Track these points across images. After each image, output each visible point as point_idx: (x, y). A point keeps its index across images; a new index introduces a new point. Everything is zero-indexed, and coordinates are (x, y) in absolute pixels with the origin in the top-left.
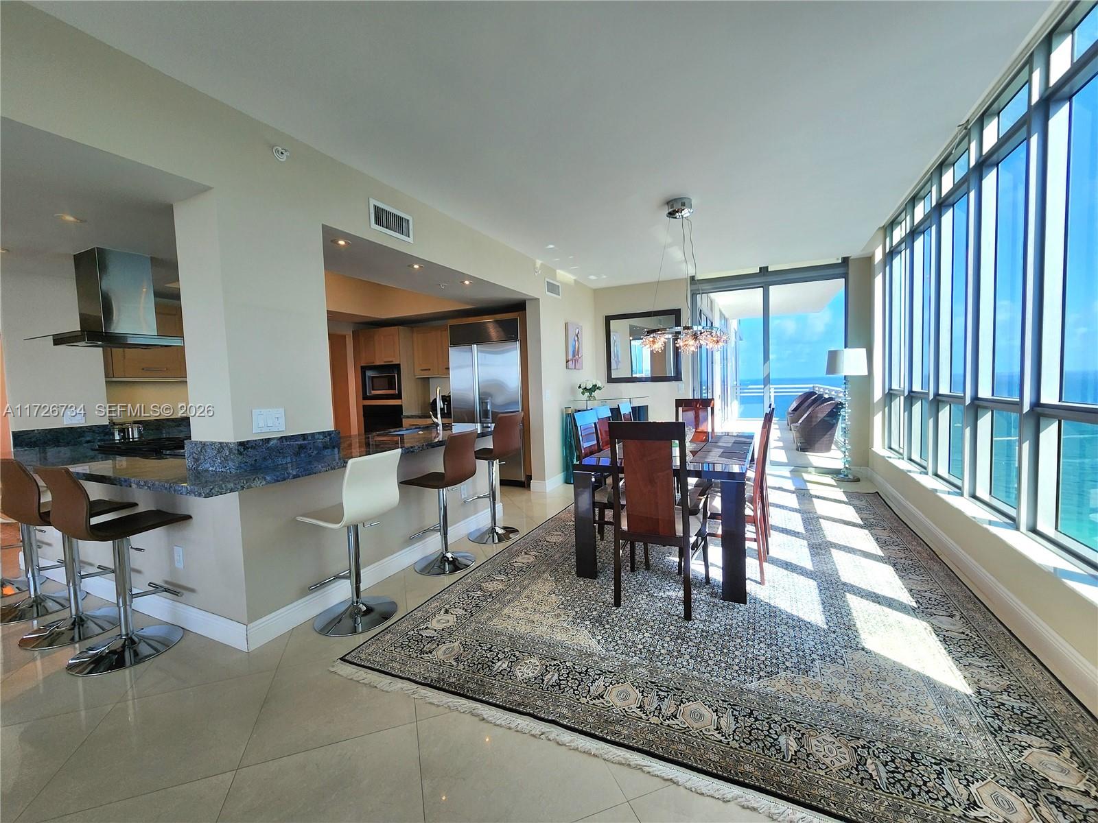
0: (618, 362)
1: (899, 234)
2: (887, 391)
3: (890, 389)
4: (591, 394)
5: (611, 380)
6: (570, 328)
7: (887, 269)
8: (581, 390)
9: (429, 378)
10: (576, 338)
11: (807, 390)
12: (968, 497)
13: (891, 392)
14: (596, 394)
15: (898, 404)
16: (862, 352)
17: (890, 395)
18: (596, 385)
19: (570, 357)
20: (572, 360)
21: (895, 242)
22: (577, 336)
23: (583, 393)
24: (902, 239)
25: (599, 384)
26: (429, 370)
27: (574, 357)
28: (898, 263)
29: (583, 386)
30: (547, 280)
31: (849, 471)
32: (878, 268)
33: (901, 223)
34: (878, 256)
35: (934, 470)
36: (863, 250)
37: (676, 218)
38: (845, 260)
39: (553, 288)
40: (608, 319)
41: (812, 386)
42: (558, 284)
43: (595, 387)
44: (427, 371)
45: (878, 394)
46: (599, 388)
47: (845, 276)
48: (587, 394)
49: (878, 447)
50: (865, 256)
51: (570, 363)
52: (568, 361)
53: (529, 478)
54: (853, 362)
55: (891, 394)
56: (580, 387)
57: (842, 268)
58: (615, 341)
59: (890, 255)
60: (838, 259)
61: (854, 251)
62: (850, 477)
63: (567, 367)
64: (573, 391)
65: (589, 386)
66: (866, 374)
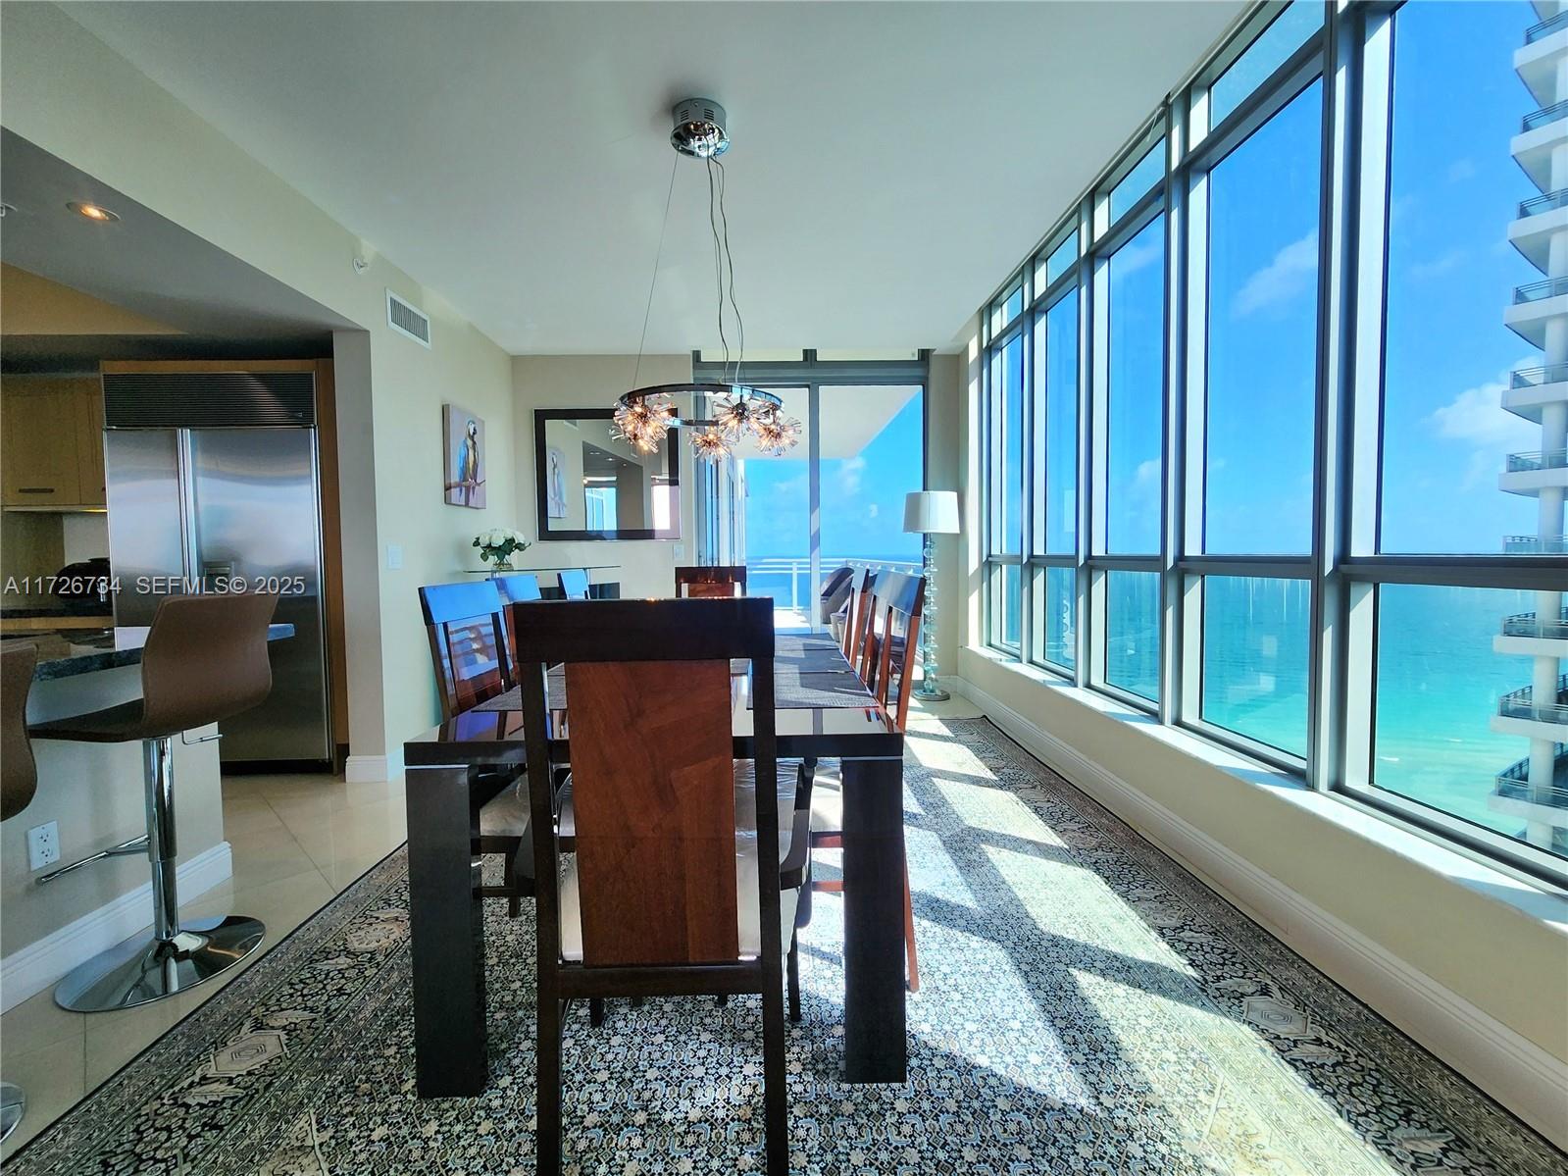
0: (560, 505)
1: (1000, 320)
2: (984, 559)
3: (990, 555)
4: (501, 558)
5: (546, 534)
6: (453, 417)
7: (985, 371)
8: (479, 550)
9: (60, 514)
10: (470, 443)
11: (839, 566)
12: (1170, 725)
13: (990, 559)
14: (514, 558)
15: (1001, 577)
16: (951, 497)
17: (989, 564)
18: (513, 540)
19: (455, 478)
20: (459, 485)
21: (995, 333)
22: (472, 438)
23: (484, 557)
24: (1002, 331)
25: (520, 538)
26: (52, 491)
27: (465, 480)
28: (1001, 363)
29: (484, 541)
30: (390, 294)
31: (935, 683)
32: (973, 370)
33: (1001, 306)
34: (973, 353)
35: (1086, 680)
36: (952, 341)
37: (691, 153)
38: (925, 354)
39: (404, 317)
40: (541, 417)
41: (845, 560)
42: (424, 316)
43: (510, 545)
44: (44, 496)
45: (973, 564)
46: (520, 547)
47: (924, 383)
48: (493, 559)
49: (974, 643)
50: (952, 353)
51: (455, 492)
52: (448, 488)
53: (343, 751)
54: (942, 511)
55: (991, 562)
56: (477, 543)
57: (920, 368)
58: (555, 466)
59: (989, 351)
60: (913, 355)
61: (940, 343)
62: (938, 692)
63: (447, 501)
64: (461, 551)
65: (498, 542)
66: (958, 532)
